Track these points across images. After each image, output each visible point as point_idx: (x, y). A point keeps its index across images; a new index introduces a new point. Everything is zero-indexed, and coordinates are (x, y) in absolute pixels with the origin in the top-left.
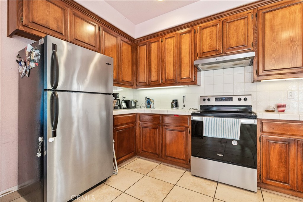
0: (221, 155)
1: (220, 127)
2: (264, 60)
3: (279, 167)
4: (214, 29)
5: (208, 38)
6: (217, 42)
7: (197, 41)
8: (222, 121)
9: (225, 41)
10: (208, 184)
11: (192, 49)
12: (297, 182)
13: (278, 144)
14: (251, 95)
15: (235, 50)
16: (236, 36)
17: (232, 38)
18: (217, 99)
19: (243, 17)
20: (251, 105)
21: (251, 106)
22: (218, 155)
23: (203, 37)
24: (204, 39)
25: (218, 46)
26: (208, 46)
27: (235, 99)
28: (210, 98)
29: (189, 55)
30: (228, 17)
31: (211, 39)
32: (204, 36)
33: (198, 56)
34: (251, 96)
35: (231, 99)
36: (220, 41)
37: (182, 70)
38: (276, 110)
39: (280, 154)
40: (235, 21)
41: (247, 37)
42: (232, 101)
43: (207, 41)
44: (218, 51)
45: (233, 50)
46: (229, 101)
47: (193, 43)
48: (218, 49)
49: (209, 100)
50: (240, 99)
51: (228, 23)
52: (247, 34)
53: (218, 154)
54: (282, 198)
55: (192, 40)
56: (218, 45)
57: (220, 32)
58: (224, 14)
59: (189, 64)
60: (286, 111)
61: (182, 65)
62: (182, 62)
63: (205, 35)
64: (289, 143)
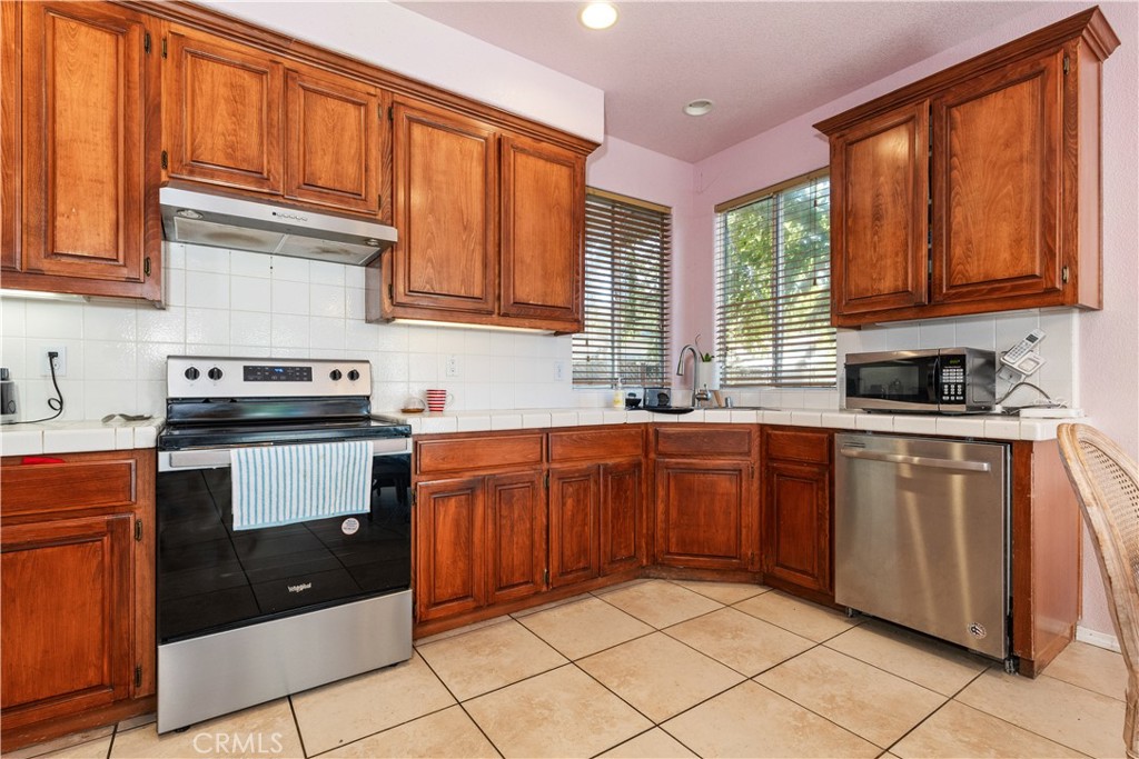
0: (302, 587)
1: (305, 481)
2: (409, 259)
3: (454, 562)
4: (248, 80)
5: (222, 108)
6: (261, 144)
7: (160, 95)
8: (311, 454)
9: (295, 154)
10: (255, 726)
11: (128, 118)
12: (486, 584)
13: (453, 500)
14: (368, 362)
15: (326, 198)
16: (331, 150)
17: (320, 153)
18: (251, 374)
19: (352, 95)
20: (368, 393)
21: (368, 397)
22: (291, 589)
23: (193, 91)
24: (201, 102)
25: (268, 163)
26: (220, 141)
27: (321, 373)
28: (219, 365)
29: (109, 143)
30: (304, 69)
31: (234, 116)
32: (201, 89)
33: (165, 167)
34: (368, 365)
35: (304, 374)
36: (275, 143)
37: (61, 207)
38: (427, 409)
39: (457, 524)
40: (328, 95)
41: (366, 171)
42: (310, 379)
43: (218, 118)
44: (268, 179)
45: (321, 198)
46: (302, 380)
47: (137, 93)
48: (269, 172)
49: (215, 374)
50: (336, 375)
51: (304, 88)
52: (366, 161)
53: (292, 586)
54: (460, 639)
55: (127, 74)
56: (265, 156)
57: (274, 106)
58: (293, 46)
59: (110, 188)
60: (447, 408)
61: (60, 180)
62: (60, 163)
63: (206, 87)
64: (473, 489)
